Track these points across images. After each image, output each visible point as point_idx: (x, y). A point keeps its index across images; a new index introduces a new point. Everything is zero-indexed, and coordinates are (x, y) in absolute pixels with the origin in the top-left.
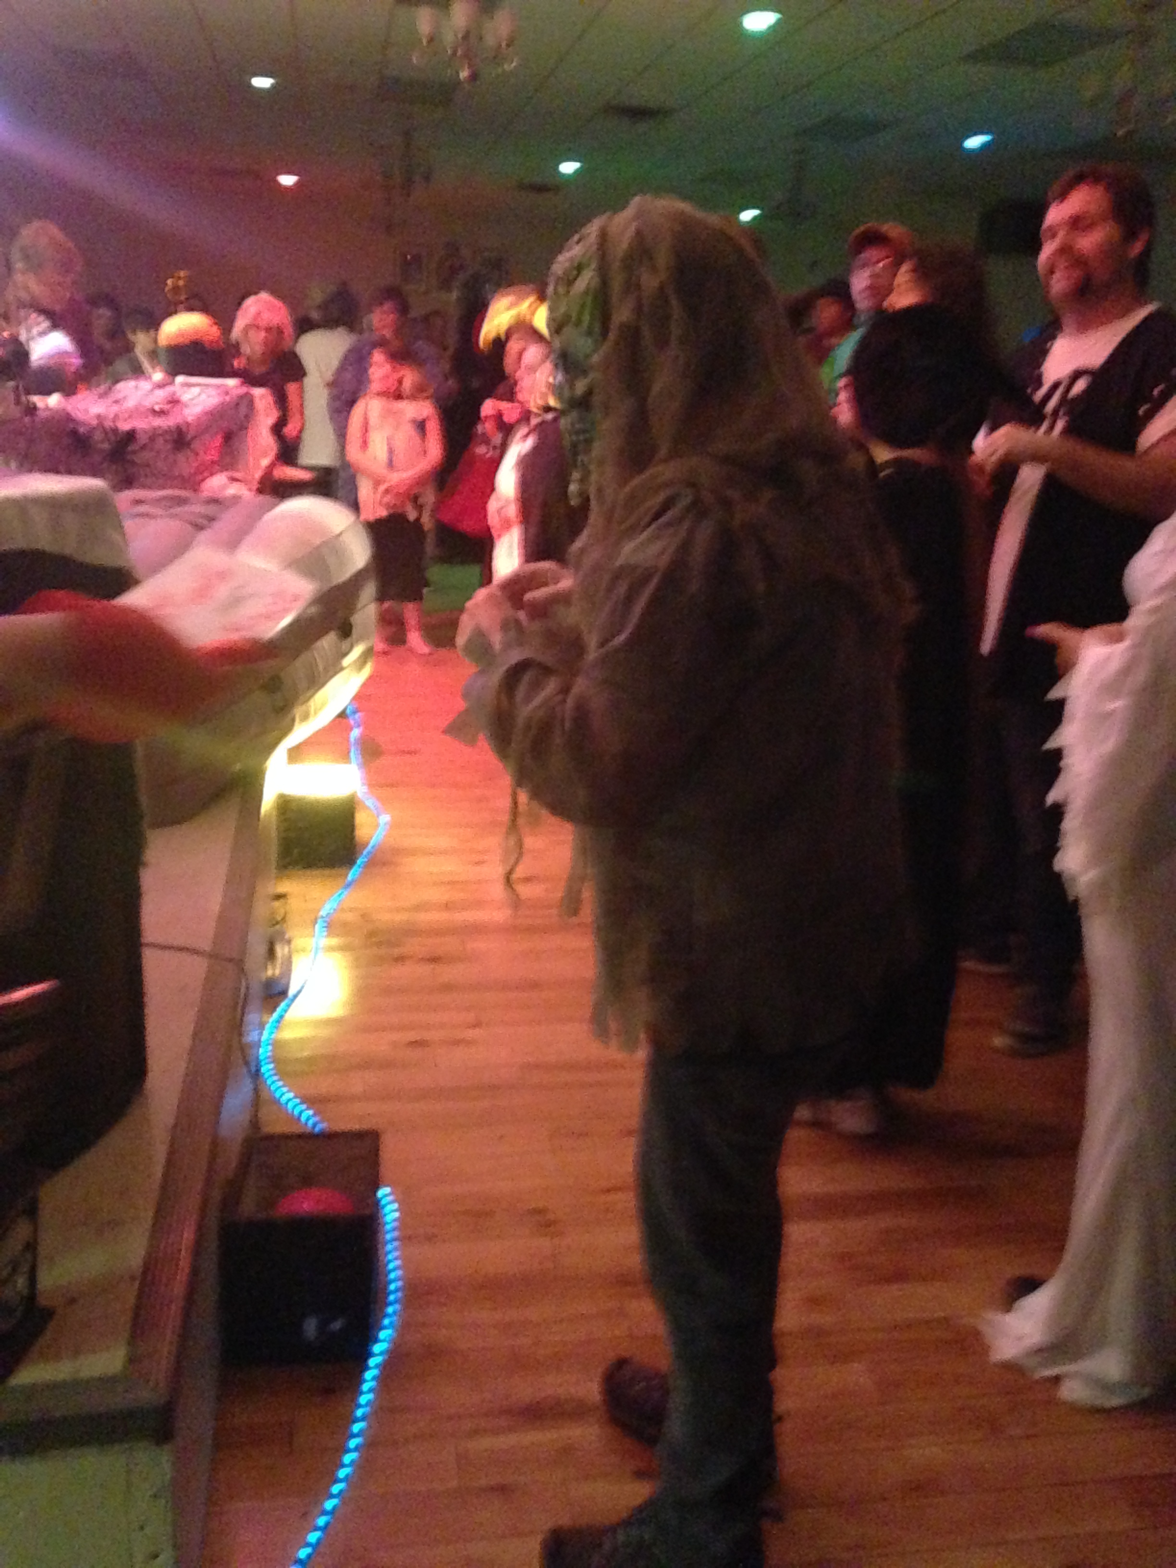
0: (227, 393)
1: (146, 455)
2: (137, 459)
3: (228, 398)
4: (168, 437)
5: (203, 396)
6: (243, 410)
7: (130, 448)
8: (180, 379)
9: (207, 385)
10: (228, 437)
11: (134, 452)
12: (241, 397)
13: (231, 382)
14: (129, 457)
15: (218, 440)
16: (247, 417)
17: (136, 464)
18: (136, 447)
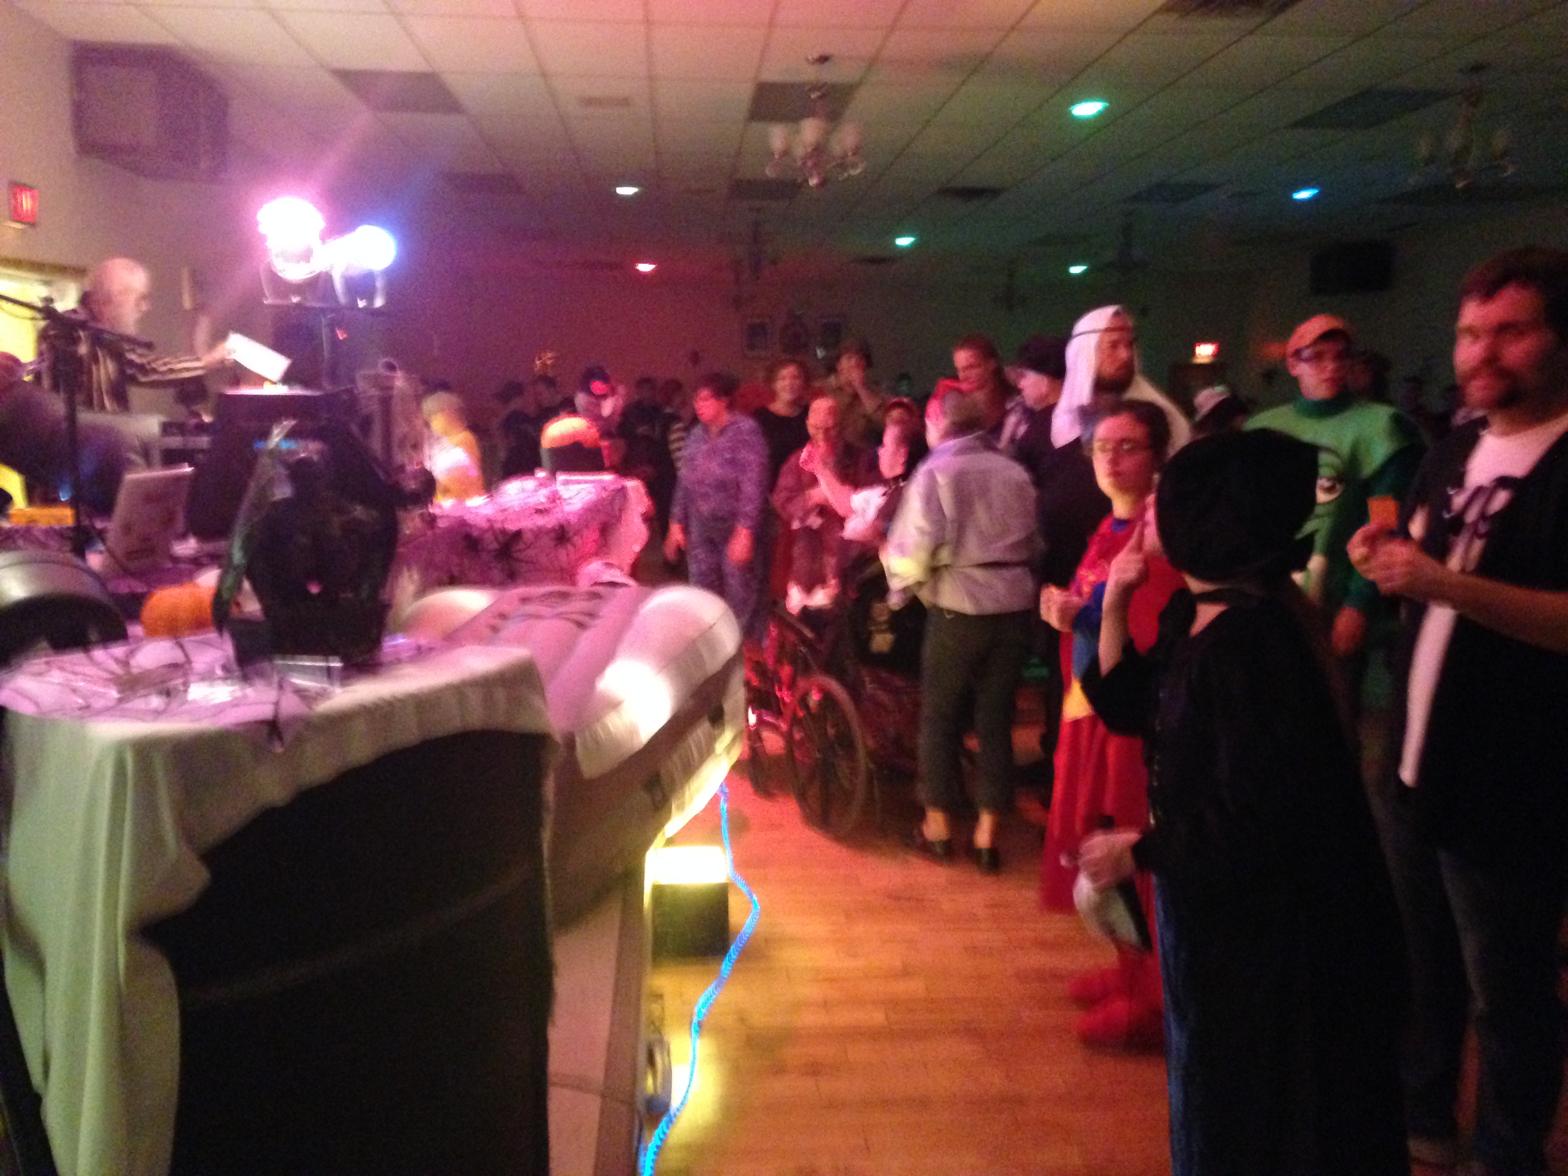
0: (604, 488)
1: (531, 552)
2: (520, 556)
3: (604, 494)
4: (551, 534)
5: (583, 493)
6: (617, 503)
7: (516, 547)
10: (604, 529)
11: (520, 551)
12: (616, 490)
14: (515, 555)
15: (595, 533)
16: (621, 509)
17: (521, 561)
18: (521, 546)
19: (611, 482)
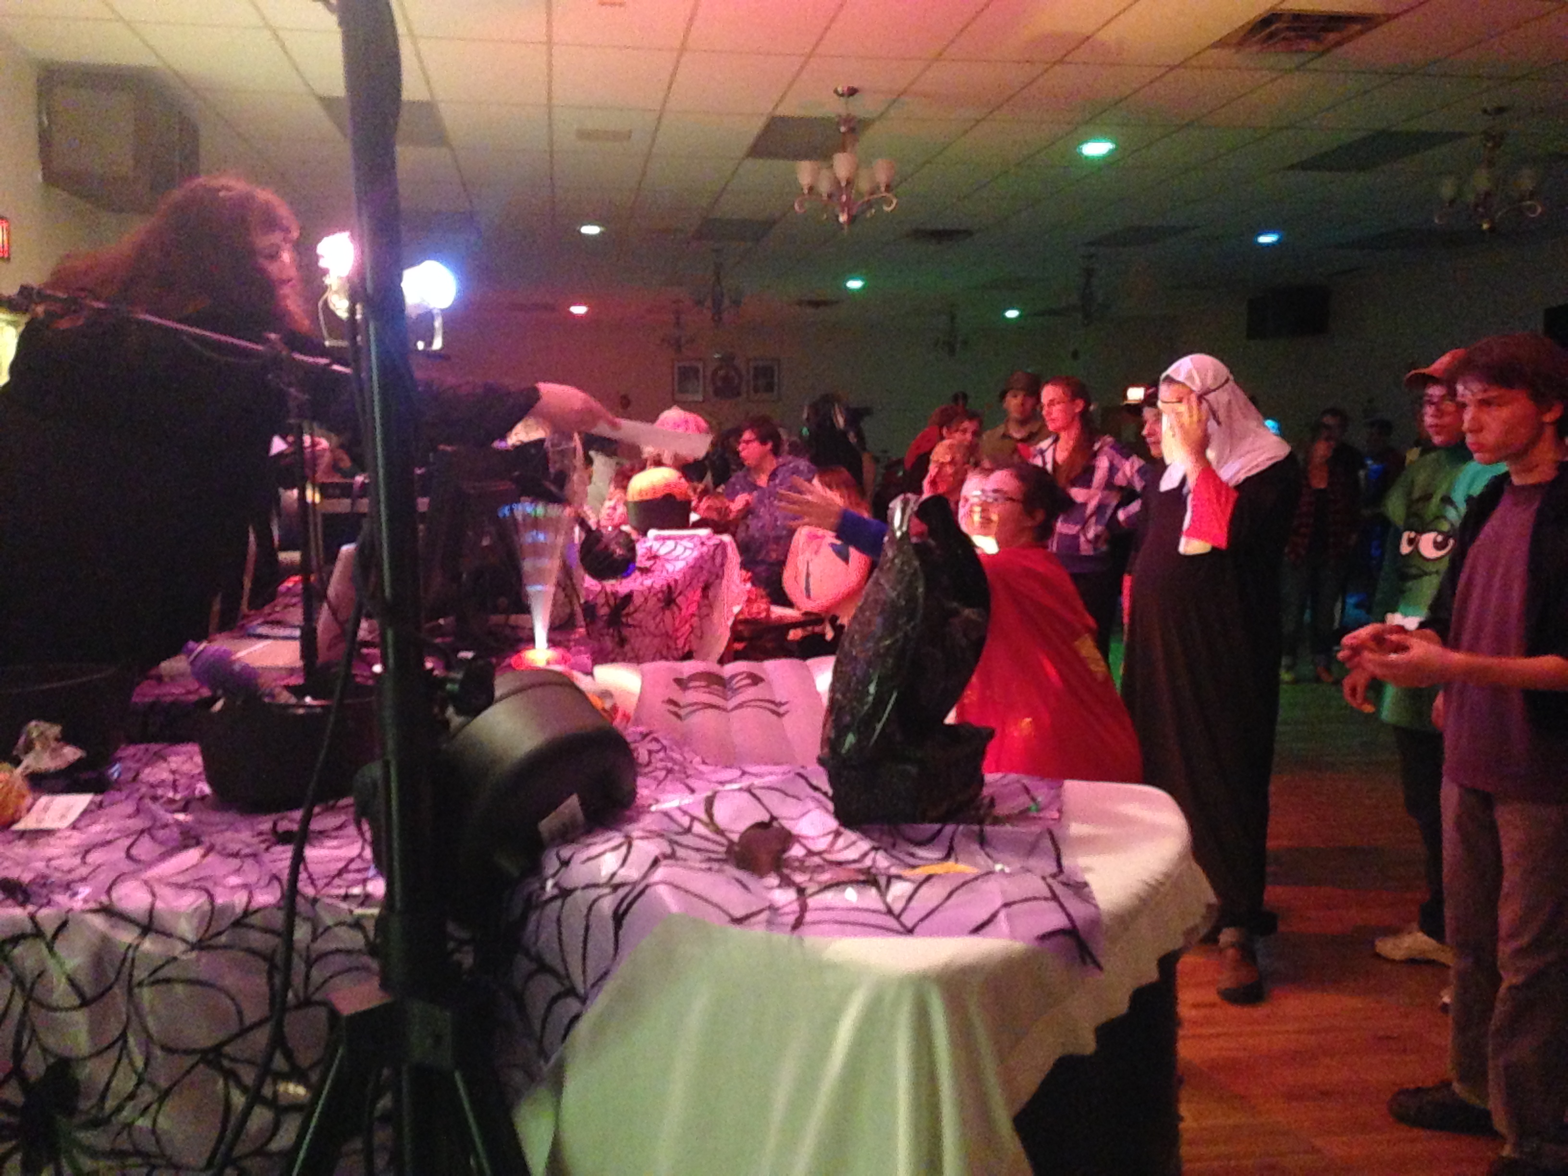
0: (703, 544)
1: (639, 616)
2: (630, 621)
3: (705, 549)
4: (660, 595)
5: (680, 550)
6: (718, 560)
7: (624, 612)
8: (652, 533)
9: (682, 538)
10: (706, 588)
11: (628, 615)
12: (717, 546)
13: (704, 532)
14: (624, 620)
15: (699, 592)
16: (722, 565)
17: (630, 626)
18: (631, 609)
19: (709, 538)
